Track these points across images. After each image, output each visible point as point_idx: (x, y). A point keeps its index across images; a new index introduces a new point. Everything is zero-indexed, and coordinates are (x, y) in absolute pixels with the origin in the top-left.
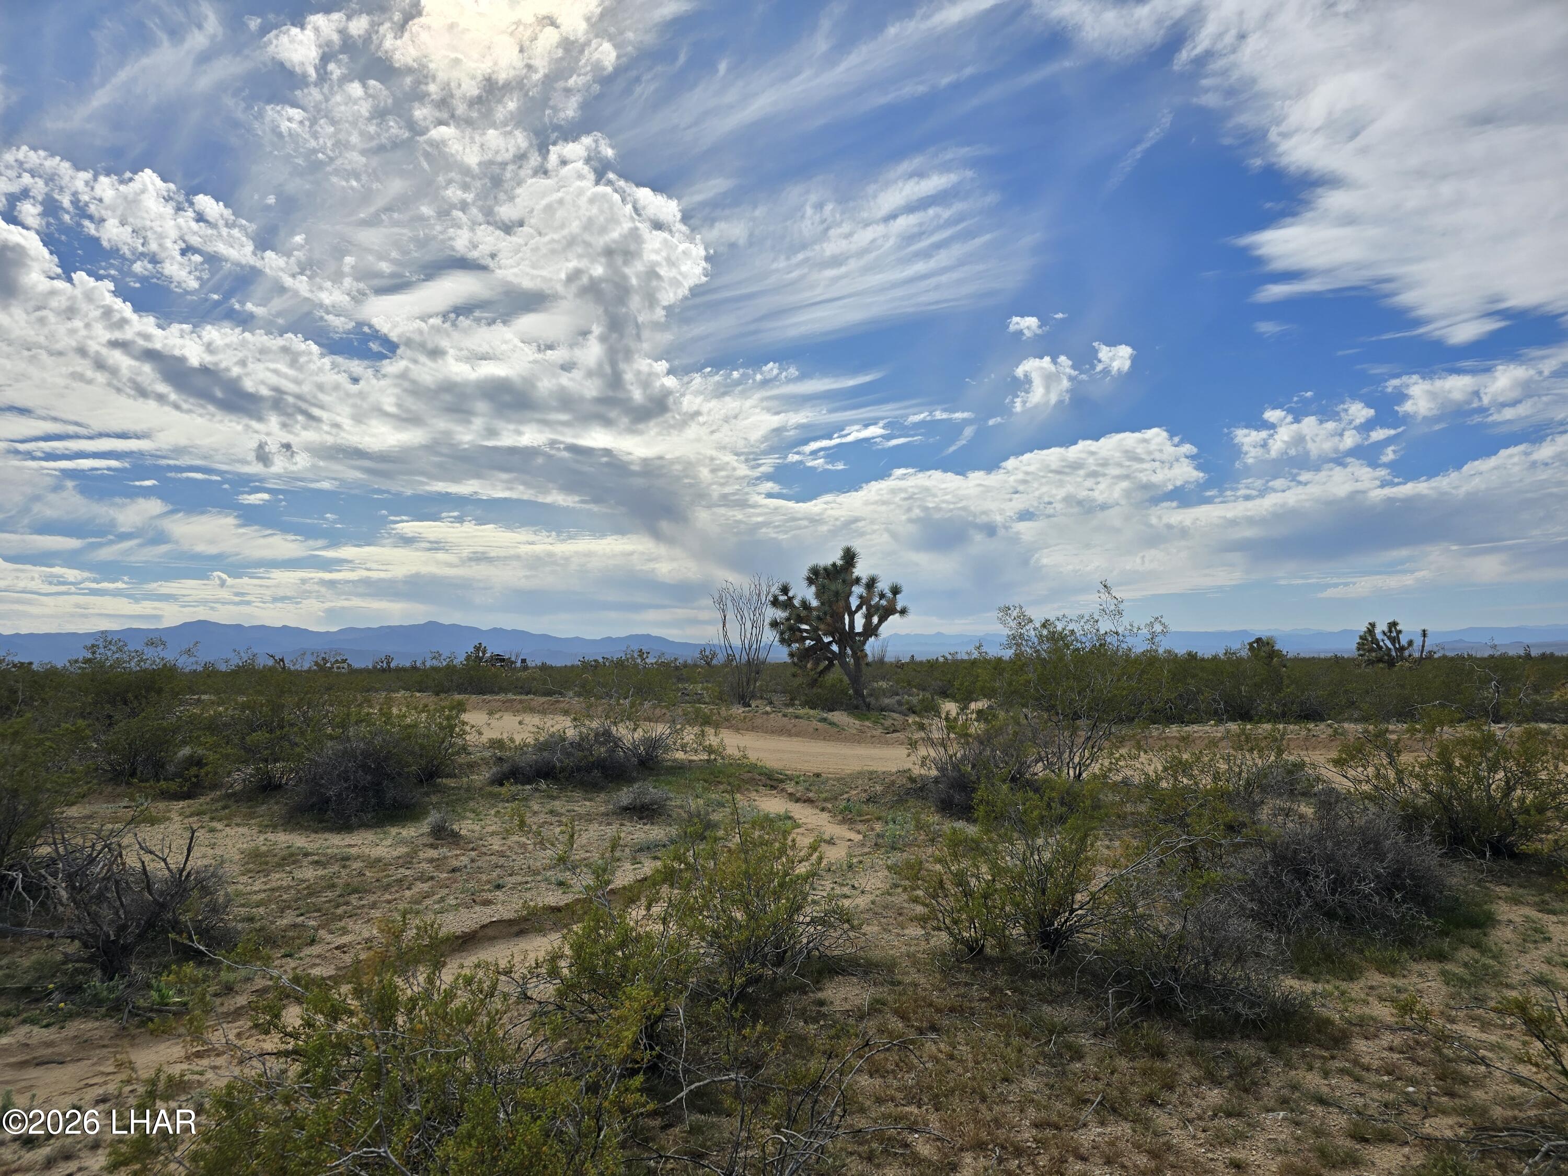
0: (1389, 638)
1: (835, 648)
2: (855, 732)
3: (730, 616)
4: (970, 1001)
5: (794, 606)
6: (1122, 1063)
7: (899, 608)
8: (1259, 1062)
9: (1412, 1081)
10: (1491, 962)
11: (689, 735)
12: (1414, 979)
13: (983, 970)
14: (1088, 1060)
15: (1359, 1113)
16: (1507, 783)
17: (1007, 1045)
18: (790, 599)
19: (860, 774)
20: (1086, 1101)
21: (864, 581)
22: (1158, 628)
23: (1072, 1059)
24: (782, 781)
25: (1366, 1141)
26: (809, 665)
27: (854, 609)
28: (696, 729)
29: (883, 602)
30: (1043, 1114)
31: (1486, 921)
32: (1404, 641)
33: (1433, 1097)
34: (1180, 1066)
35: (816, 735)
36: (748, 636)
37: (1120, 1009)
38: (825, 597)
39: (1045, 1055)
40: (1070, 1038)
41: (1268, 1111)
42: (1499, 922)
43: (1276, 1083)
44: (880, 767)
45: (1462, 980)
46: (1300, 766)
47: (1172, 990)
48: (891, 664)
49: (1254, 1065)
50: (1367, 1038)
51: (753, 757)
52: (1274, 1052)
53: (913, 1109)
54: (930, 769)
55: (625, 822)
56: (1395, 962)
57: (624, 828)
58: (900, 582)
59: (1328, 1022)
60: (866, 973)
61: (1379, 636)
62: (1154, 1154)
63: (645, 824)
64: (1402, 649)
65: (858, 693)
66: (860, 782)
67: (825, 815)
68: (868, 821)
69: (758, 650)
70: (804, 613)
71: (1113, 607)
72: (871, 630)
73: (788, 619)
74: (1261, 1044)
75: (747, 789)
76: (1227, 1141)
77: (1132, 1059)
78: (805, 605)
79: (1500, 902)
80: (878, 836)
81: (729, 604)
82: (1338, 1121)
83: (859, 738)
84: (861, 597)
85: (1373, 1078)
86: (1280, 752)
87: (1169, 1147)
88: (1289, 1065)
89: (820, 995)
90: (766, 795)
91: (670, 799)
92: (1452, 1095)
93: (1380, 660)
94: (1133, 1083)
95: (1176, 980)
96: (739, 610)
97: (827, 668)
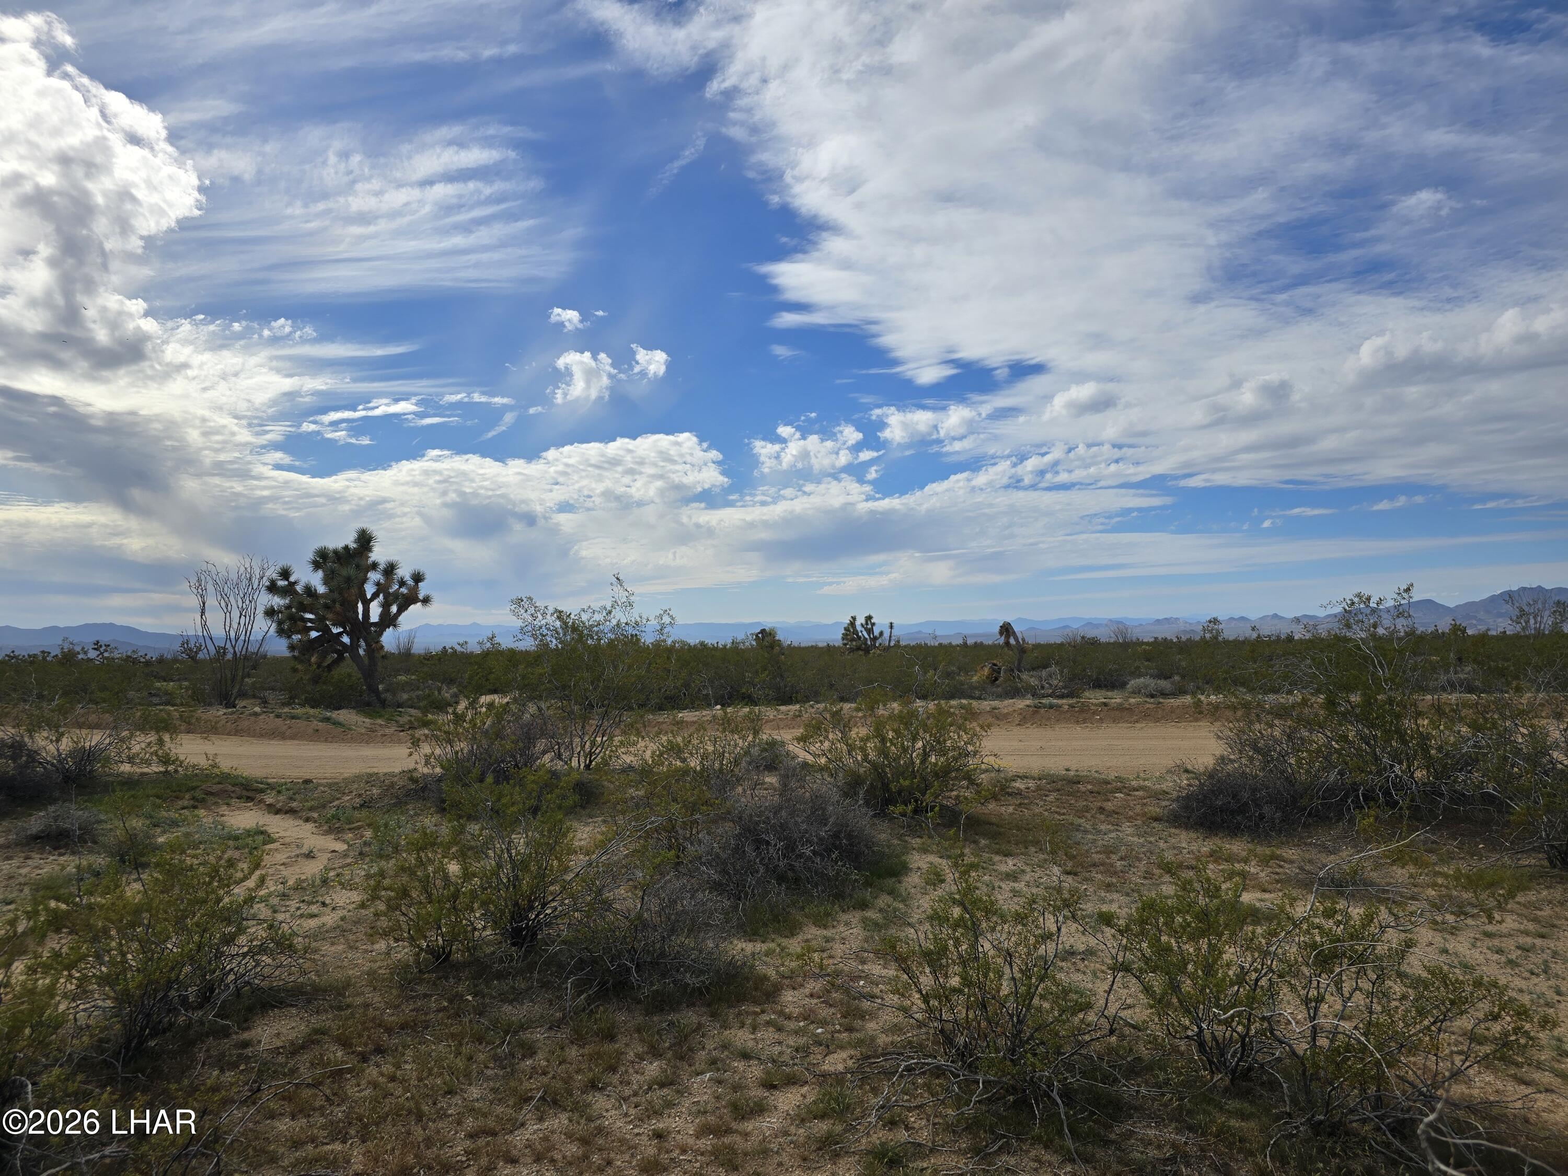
0: (866, 629)
1: (346, 639)
2: (363, 731)
3: (211, 601)
4: (426, 1014)
5: (296, 592)
6: (573, 1052)
7: (421, 597)
8: (700, 1026)
9: (823, 1023)
10: (901, 906)
11: (140, 743)
12: (841, 928)
13: (447, 978)
14: (540, 1055)
15: (774, 1061)
16: (924, 750)
17: (458, 1054)
18: (292, 584)
19: (357, 778)
20: (528, 1100)
21: (382, 567)
22: (666, 620)
23: (524, 1057)
24: (262, 791)
25: (774, 1087)
26: (313, 659)
27: (369, 597)
28: (152, 737)
29: (404, 590)
30: (481, 1122)
31: (899, 870)
32: (876, 633)
33: (836, 1035)
34: (627, 1045)
35: (316, 736)
36: (235, 626)
37: (579, 996)
38: (335, 583)
39: (496, 1058)
40: (526, 1036)
41: (698, 1074)
42: (911, 869)
43: (710, 1045)
44: (382, 768)
45: (876, 924)
46: (773, 744)
47: (628, 970)
48: (420, 656)
49: (694, 1031)
50: (794, 989)
51: (225, 765)
52: (714, 1015)
53: (337, 1146)
54: (433, 767)
55: (33, 855)
56: (828, 914)
57: (30, 862)
58: (422, 569)
59: (765, 978)
60: (309, 1002)
61: (859, 628)
62: (585, 1141)
63: (61, 855)
64: (875, 639)
65: (373, 690)
66: (356, 786)
67: (310, 826)
68: (359, 828)
69: (247, 642)
70: (307, 601)
71: (624, 599)
72: (388, 620)
73: (288, 607)
74: (704, 1009)
75: (216, 803)
76: (655, 1112)
77: (582, 1046)
78: (309, 591)
79: (914, 852)
80: (365, 844)
81: (210, 588)
82: (755, 1071)
83: (369, 737)
84: (378, 584)
85: (792, 1025)
86: (756, 733)
87: (600, 1130)
88: (725, 1026)
89: (246, 1036)
90: (239, 809)
91: (99, 822)
92: (850, 1029)
93: (859, 648)
94: (578, 1071)
95: (632, 961)
96: (224, 596)
97: (336, 662)
